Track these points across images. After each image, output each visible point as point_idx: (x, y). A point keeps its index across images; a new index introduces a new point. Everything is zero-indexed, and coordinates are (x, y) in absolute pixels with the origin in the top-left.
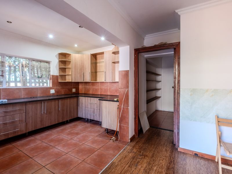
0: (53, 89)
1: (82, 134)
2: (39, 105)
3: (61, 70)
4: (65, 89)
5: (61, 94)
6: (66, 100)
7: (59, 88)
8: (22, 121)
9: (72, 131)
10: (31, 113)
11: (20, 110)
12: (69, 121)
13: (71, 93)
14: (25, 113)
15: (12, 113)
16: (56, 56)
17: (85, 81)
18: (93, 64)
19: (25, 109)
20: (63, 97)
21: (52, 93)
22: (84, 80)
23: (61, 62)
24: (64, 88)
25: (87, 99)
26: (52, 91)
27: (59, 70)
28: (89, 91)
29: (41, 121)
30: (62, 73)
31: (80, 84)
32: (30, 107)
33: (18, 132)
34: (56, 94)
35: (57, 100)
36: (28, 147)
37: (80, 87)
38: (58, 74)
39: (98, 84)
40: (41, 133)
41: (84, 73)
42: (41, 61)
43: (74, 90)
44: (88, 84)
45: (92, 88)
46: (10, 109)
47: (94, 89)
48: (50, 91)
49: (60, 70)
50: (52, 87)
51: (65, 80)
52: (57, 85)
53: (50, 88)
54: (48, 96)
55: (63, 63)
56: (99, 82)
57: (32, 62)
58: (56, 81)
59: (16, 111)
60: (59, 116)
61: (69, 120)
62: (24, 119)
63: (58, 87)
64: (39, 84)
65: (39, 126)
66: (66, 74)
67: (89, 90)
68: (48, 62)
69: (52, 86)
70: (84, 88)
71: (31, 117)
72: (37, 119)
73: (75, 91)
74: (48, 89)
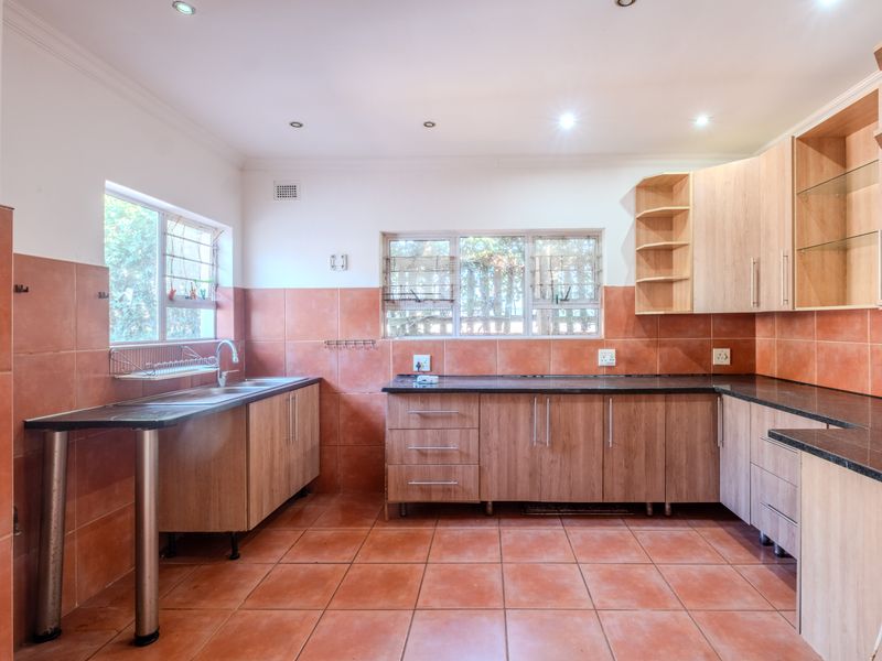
0: (607, 347)
1: (666, 614)
3: (647, 260)
4: (665, 350)
5: (647, 373)
6: (643, 404)
7: (636, 342)
8: (468, 455)
9: (641, 571)
10: (495, 436)
11: (462, 416)
12: (667, 507)
13: (701, 371)
14: (476, 431)
15: (439, 424)
16: (623, 202)
17: (763, 309)
18: (812, 198)
19: (476, 415)
20: (658, 384)
21: (605, 364)
22: (758, 304)
23: (648, 225)
24: (664, 345)
25: (758, 417)
26: (606, 357)
27: (638, 263)
28: (805, 365)
29: (531, 475)
30: (653, 272)
31: (759, 325)
32: (492, 410)
33: (455, 492)
34: (622, 369)
35: (597, 396)
36: (453, 559)
37: (763, 338)
38: (632, 283)
39: (858, 327)
40: (533, 521)
41: (757, 263)
42: (563, 236)
43: (720, 357)
44: (797, 324)
45: (820, 349)
46: (435, 407)
47: (837, 358)
48: (595, 355)
49: (642, 260)
50: (606, 337)
51: (670, 304)
52: (626, 332)
53: (599, 344)
54: (585, 378)
55: (655, 229)
56: (861, 312)
57: (533, 242)
58: (622, 311)
59: (449, 417)
60: (606, 471)
61: (672, 505)
62: (473, 451)
63: (632, 341)
64: (570, 325)
65: (523, 494)
66: (674, 277)
67: (803, 363)
68: (594, 235)
69: (606, 334)
70: (779, 346)
71: (497, 449)
72: (516, 461)
73: (727, 362)
74: (588, 347)
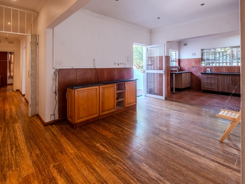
2: (226, 77)
8: (215, 84)
11: (214, 78)
14: (217, 80)
15: (210, 79)
19: (217, 77)
32: (220, 77)
33: (213, 89)
62: (216, 83)
71: (221, 83)
72: (225, 85)
